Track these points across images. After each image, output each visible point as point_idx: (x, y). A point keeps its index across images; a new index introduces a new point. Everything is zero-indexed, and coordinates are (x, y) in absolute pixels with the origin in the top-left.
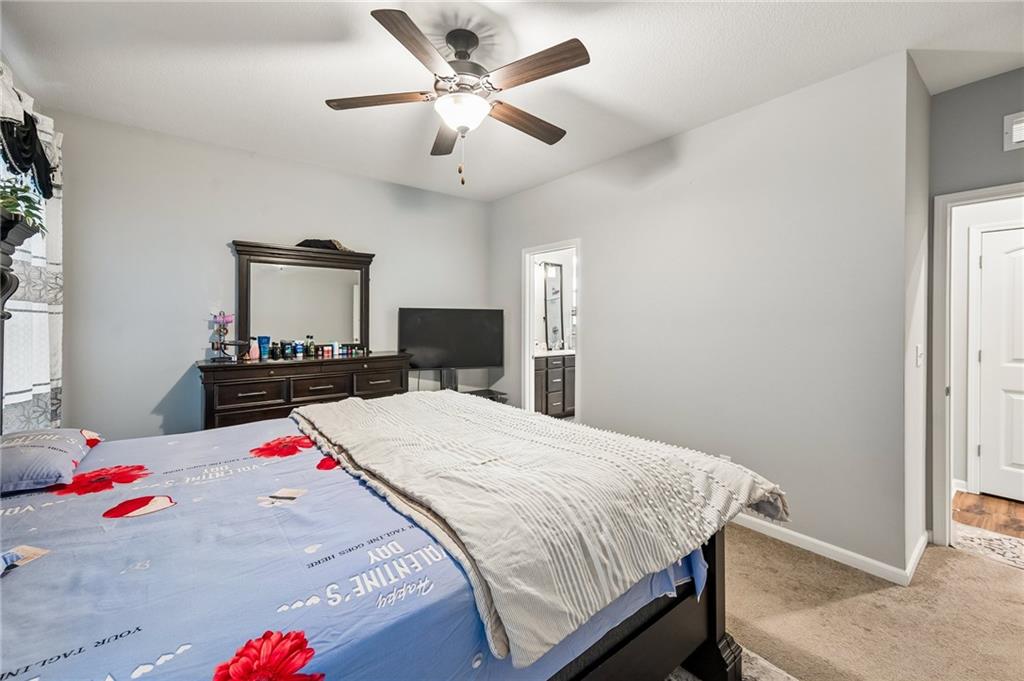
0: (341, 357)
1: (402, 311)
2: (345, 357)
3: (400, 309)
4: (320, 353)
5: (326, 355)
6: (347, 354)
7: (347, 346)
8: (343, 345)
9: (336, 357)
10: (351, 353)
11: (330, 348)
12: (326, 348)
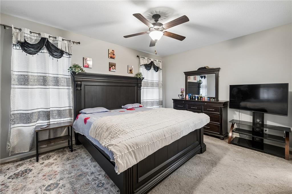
0: (207, 101)
1: (231, 86)
2: (209, 101)
3: (230, 85)
4: (202, 99)
5: (203, 100)
6: (209, 100)
7: (209, 97)
8: (208, 97)
9: (206, 101)
10: (211, 100)
11: (204, 98)
12: (203, 98)
